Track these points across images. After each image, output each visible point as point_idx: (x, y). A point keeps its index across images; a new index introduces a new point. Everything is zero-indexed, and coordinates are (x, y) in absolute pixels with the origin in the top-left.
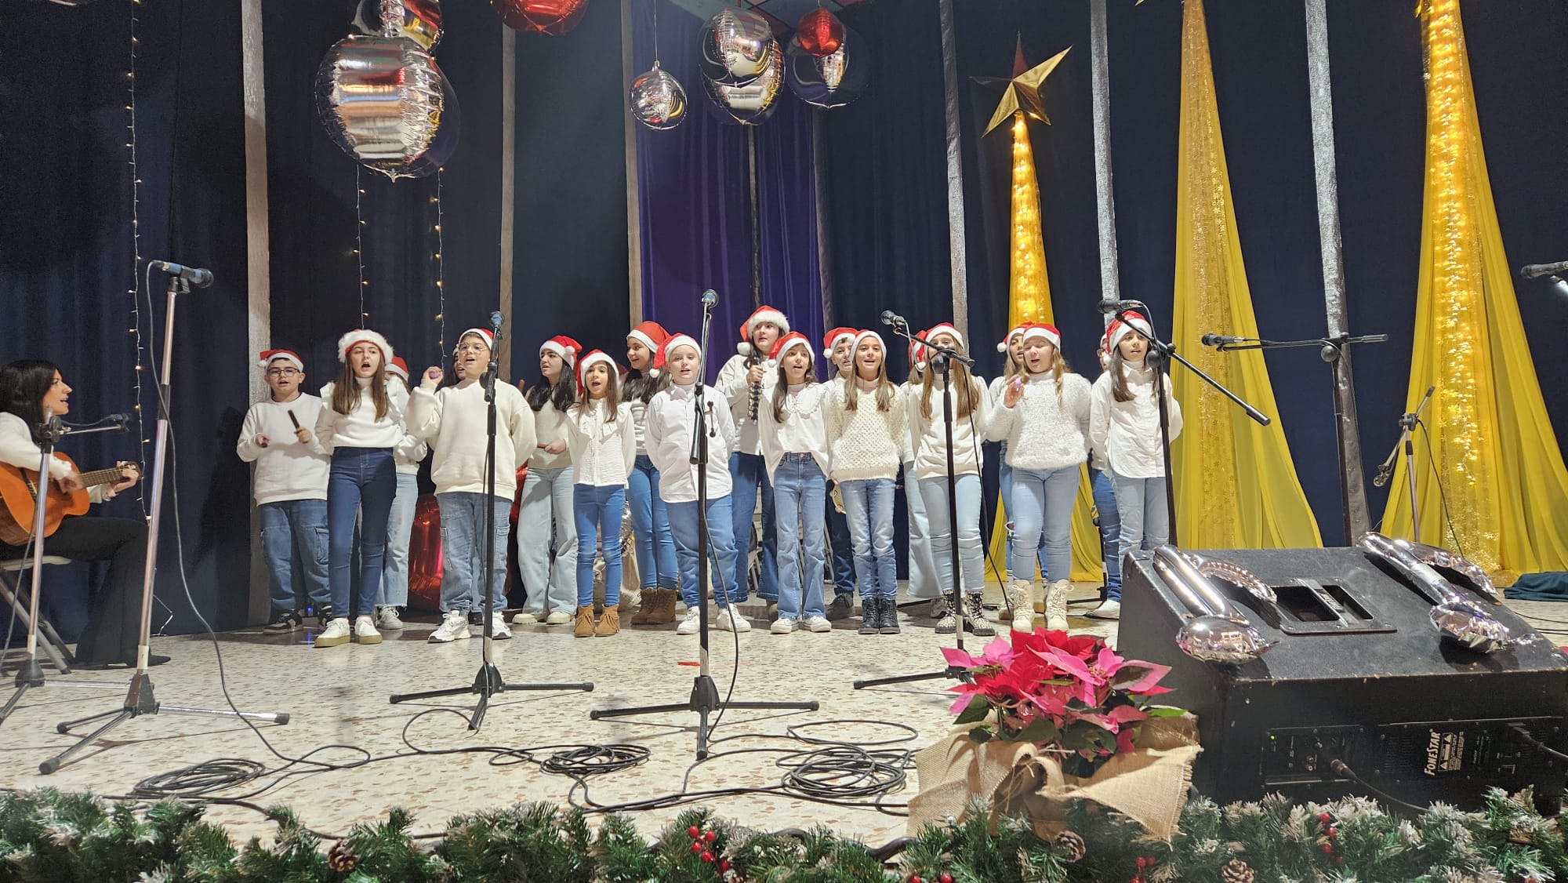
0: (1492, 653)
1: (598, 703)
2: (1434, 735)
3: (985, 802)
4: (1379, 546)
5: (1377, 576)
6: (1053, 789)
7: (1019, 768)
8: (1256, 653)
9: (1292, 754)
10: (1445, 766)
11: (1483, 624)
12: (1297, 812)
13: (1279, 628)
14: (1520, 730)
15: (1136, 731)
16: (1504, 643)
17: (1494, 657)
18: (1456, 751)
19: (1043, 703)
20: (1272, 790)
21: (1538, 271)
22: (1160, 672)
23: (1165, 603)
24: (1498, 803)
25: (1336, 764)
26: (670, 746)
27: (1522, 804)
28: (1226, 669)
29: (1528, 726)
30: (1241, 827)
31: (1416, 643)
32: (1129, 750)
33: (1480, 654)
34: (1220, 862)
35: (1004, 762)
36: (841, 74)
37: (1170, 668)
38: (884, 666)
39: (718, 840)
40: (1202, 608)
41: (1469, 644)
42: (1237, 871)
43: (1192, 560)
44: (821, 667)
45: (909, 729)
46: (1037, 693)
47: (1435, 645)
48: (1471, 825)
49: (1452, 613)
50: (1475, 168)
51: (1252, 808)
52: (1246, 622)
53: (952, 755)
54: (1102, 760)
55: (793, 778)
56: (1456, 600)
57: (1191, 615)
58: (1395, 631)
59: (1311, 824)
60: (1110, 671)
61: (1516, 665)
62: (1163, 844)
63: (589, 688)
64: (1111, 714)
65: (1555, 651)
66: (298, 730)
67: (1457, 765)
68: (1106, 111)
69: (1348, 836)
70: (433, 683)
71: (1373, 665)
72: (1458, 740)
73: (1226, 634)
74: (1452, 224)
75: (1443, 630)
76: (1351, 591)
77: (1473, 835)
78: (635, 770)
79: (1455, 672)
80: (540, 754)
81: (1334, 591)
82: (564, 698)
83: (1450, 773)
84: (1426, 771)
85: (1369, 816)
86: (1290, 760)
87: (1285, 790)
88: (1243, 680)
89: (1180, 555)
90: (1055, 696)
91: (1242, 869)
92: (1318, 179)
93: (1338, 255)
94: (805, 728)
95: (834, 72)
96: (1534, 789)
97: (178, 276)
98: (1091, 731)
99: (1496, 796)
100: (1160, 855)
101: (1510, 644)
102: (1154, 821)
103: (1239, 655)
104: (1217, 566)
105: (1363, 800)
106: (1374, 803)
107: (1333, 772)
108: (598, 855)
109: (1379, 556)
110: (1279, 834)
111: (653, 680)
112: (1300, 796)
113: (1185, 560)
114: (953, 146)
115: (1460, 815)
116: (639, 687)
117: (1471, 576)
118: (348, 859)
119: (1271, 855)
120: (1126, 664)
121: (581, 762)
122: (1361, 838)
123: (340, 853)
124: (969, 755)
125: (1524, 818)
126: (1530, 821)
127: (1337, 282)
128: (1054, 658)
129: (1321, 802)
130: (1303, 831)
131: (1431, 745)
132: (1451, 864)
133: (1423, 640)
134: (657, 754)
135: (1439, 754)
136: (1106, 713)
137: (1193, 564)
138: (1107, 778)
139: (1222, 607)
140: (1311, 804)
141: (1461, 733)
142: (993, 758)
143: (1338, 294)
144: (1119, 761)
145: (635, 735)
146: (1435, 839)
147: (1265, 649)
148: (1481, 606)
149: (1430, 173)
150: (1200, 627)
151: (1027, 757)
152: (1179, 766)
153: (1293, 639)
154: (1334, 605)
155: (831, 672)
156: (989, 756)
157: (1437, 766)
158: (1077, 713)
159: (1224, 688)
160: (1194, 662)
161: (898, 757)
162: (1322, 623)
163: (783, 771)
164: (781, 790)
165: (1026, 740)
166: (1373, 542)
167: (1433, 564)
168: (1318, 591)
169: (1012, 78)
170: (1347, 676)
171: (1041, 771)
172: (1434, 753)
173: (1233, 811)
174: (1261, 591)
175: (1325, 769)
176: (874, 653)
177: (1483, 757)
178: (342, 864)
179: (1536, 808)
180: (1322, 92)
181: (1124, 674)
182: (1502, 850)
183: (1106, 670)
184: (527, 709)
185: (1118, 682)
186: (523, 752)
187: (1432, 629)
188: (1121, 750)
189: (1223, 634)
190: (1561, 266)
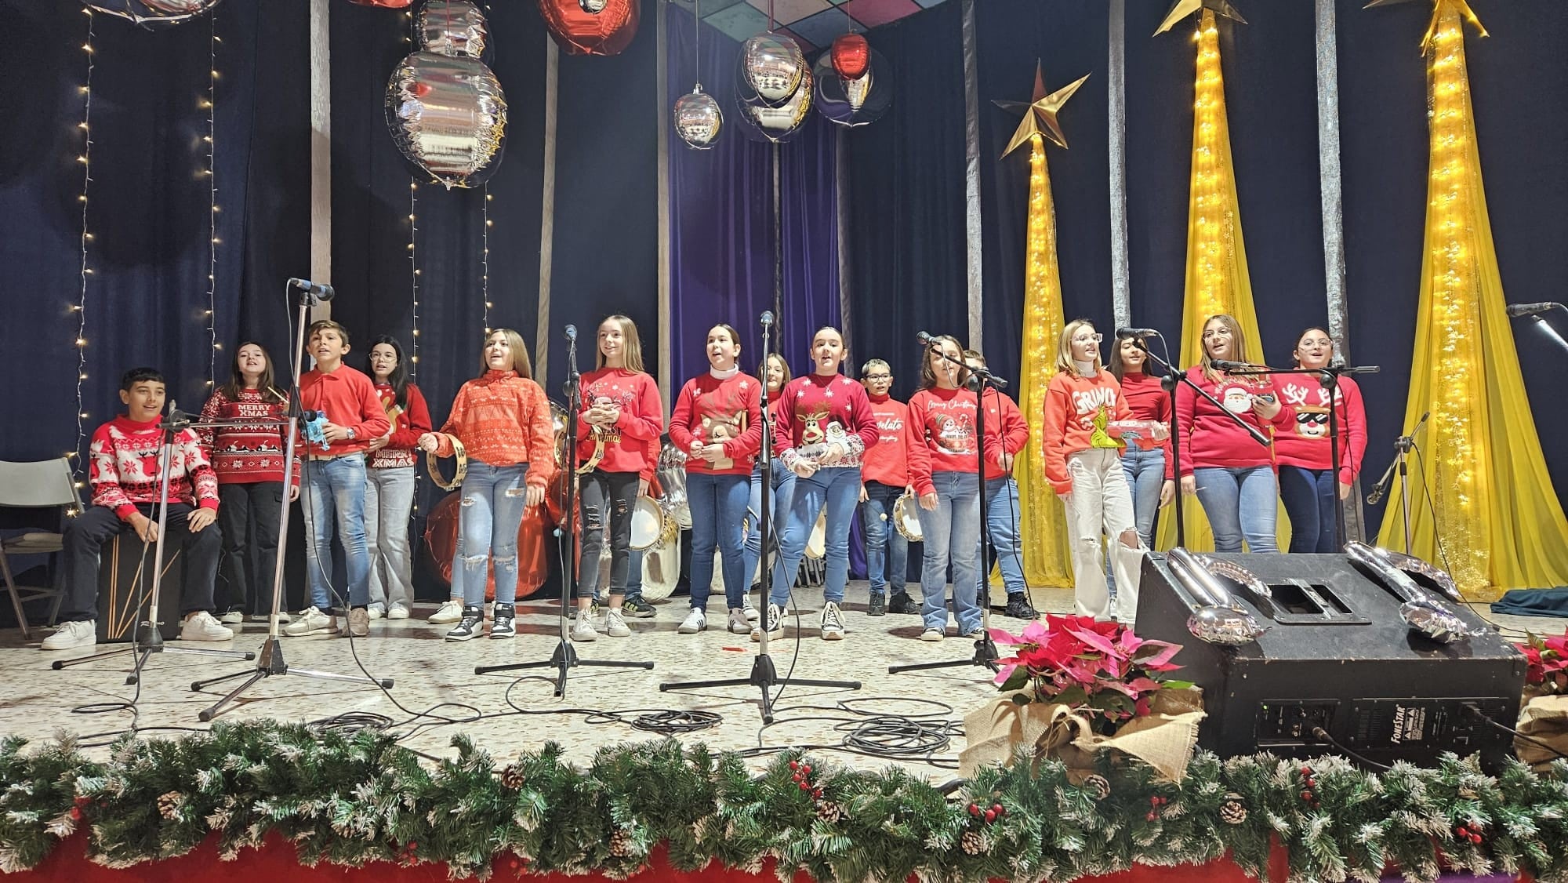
0: (1450, 643)
1: (661, 679)
2: (1399, 709)
3: (1029, 748)
4: (1360, 553)
5: (1358, 578)
6: (1084, 740)
7: (1056, 724)
8: (1253, 636)
9: (1281, 722)
10: (1408, 736)
11: (1444, 619)
12: (1283, 765)
13: (1273, 618)
14: (1471, 707)
15: (1152, 699)
16: (1460, 635)
17: (1452, 647)
18: (1418, 724)
19: (1075, 673)
20: (1264, 750)
21: (1520, 310)
22: (1174, 649)
23: (1177, 596)
24: (1450, 764)
25: (1317, 731)
26: (737, 714)
27: (1470, 766)
28: (1226, 650)
29: (1479, 704)
30: (1237, 776)
31: (1387, 634)
32: (1145, 714)
33: (1440, 643)
34: (1219, 802)
35: (1043, 719)
36: (865, 95)
37: (1182, 646)
38: (911, 656)
39: (812, 773)
40: (1209, 600)
41: (1431, 634)
42: (1233, 810)
43: (1201, 561)
44: (854, 655)
45: (944, 705)
46: (1071, 666)
47: (1403, 635)
48: (1425, 779)
49: (1417, 609)
50: (1475, 202)
51: (1247, 760)
52: (1246, 612)
53: (996, 717)
54: (1122, 722)
55: (853, 739)
56: (1422, 599)
57: (1199, 606)
58: (1370, 624)
59: (1294, 776)
60: (1132, 648)
61: (1471, 654)
62: (1174, 786)
63: (649, 666)
64: (1131, 684)
65: (1505, 644)
66: (404, 693)
67: (1419, 736)
68: (1122, 138)
69: (1324, 786)
70: (506, 659)
71: (1350, 650)
72: (1420, 714)
73: (1229, 620)
74: (1451, 255)
75: (1410, 623)
76: (1335, 591)
77: (1427, 787)
78: (713, 730)
79: (1419, 658)
80: (626, 716)
81: (1321, 590)
82: (629, 674)
83: (1413, 742)
84: (1392, 739)
85: (1342, 770)
86: (1279, 727)
87: (1273, 750)
88: (1241, 658)
89: (1191, 556)
90: (1085, 668)
91: (1237, 808)
92: (1324, 208)
93: (1342, 281)
94: (852, 703)
95: (858, 93)
96: (1480, 754)
97: (308, 291)
98: (1114, 697)
99: (1448, 758)
100: (1170, 795)
101: (1465, 636)
102: (1167, 767)
103: (1238, 638)
104: (1222, 566)
105: (1338, 758)
106: (1347, 760)
107: (1315, 738)
108: (718, 780)
109: (1360, 562)
110: (1268, 785)
111: (703, 661)
112: (1286, 754)
113: (1195, 561)
114: (972, 166)
115: (1417, 771)
116: (693, 667)
117: (1438, 580)
118: (518, 778)
119: (1261, 801)
120: (1145, 643)
121: (666, 723)
122: (1335, 787)
123: (512, 773)
124: (1011, 717)
125: (1470, 777)
126: (1475, 779)
127: (1339, 307)
128: (1085, 636)
129: (1304, 759)
130: (1288, 781)
131: (1397, 718)
132: (1408, 810)
133: (1394, 632)
134: (728, 720)
135: (1403, 726)
136: (1127, 682)
137: (1202, 564)
138: (1128, 733)
139: (1226, 600)
140: (1295, 760)
141: (1423, 709)
142: (1034, 716)
143: (1340, 319)
144: (1138, 722)
145: (704, 705)
146: (1396, 790)
147: (1260, 633)
148: (1443, 605)
149: (1431, 206)
150: (1206, 614)
151: (1063, 715)
152: (1188, 725)
153: (1284, 627)
154: (1320, 601)
155: (863, 659)
156: (1030, 714)
157: (1402, 735)
158: (1105, 683)
159: (1226, 665)
160: (1201, 642)
161: (940, 726)
162: (1309, 615)
163: (841, 735)
164: (843, 748)
165: (1062, 703)
166: (1356, 550)
167: (1406, 569)
168: (1307, 589)
169: (1031, 102)
170: (1327, 658)
171: (1075, 727)
172: (1399, 724)
173: (1231, 764)
174: (1258, 587)
175: (1308, 736)
176: (900, 645)
177: (1441, 729)
178: (513, 782)
179: (1481, 769)
180: (1330, 125)
181: (1142, 651)
182: (1451, 802)
183: (1127, 648)
184: (599, 681)
185: (1138, 658)
186: (611, 714)
187: (1402, 623)
188: (1139, 715)
189: (1226, 620)
190: (1541, 307)
